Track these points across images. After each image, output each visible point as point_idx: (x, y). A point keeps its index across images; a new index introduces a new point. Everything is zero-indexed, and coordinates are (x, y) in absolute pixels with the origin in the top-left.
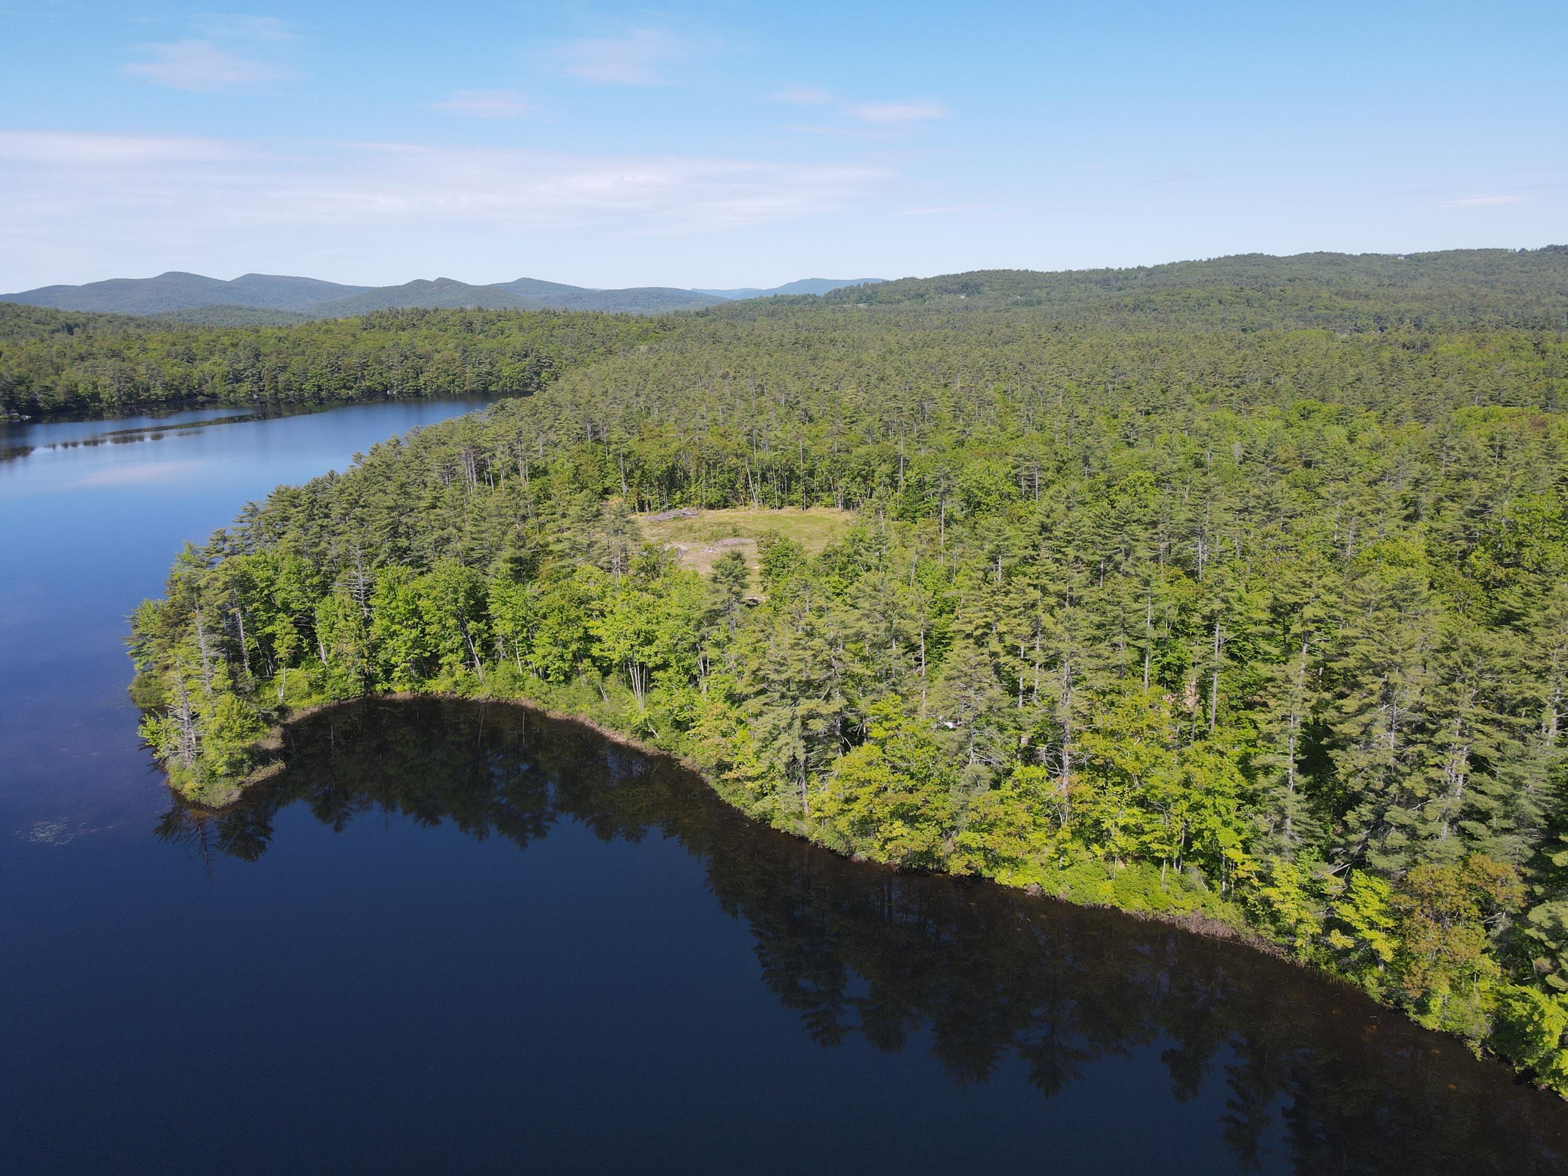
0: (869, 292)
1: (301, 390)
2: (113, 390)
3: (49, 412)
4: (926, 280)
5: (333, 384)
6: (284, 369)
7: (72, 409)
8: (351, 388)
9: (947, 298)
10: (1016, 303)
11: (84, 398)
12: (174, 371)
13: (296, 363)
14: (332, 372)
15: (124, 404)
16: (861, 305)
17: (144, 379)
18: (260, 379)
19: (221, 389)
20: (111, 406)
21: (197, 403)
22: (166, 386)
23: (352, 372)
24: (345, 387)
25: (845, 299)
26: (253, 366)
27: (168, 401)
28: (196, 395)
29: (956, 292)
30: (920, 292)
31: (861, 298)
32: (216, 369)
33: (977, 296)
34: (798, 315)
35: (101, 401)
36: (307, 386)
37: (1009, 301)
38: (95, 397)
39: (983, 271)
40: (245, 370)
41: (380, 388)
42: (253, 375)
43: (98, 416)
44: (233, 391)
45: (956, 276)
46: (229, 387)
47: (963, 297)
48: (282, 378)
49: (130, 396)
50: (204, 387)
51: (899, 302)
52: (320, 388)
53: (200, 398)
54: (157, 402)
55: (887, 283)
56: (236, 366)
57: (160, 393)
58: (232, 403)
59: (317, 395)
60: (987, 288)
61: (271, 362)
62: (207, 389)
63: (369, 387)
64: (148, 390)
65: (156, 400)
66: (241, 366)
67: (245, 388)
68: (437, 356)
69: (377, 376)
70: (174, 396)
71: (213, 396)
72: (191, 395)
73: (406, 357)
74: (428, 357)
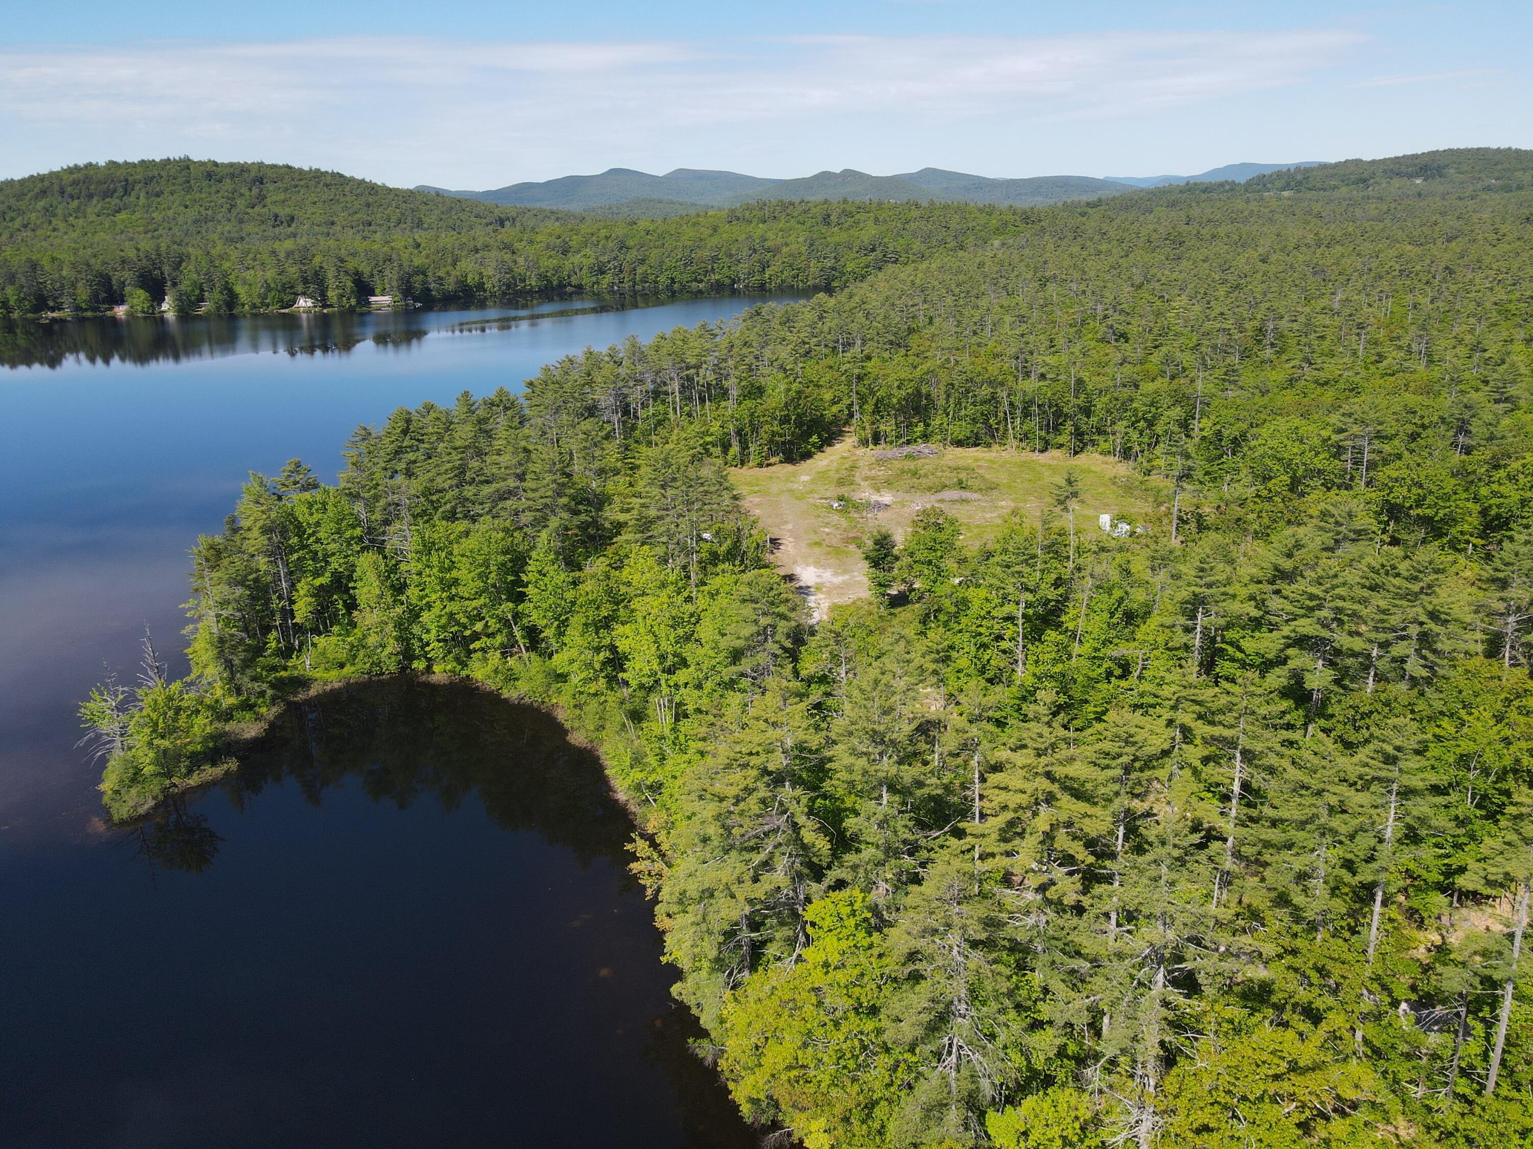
0: (1299, 177)
1: (656, 282)
2: (495, 280)
3: (440, 300)
4: (1373, 162)
5: (686, 277)
6: (642, 261)
7: (459, 298)
8: (701, 281)
9: (1397, 182)
10: (1488, 189)
11: (471, 288)
12: (548, 263)
13: (654, 256)
14: (685, 265)
15: (504, 294)
16: (1286, 194)
17: (522, 270)
18: (621, 271)
19: (587, 280)
20: (493, 295)
21: (565, 293)
22: (542, 277)
23: (703, 265)
24: (696, 280)
25: (1269, 186)
26: (615, 259)
27: (540, 291)
28: (565, 286)
29: (1410, 176)
30: (1364, 176)
31: (1288, 184)
32: (584, 261)
33: (1438, 179)
34: (1203, 205)
35: (485, 291)
36: (662, 279)
37: (1479, 186)
38: (481, 286)
39: (1450, 150)
40: (609, 262)
41: (727, 281)
42: (615, 268)
43: (482, 305)
44: (597, 283)
45: (1415, 157)
46: (594, 279)
47: (1418, 181)
48: (639, 271)
49: (508, 286)
50: (573, 279)
51: (1334, 188)
52: (673, 280)
53: (569, 289)
54: (531, 292)
55: (1323, 167)
56: (601, 259)
57: (534, 284)
58: (594, 294)
59: (669, 288)
60: (1452, 171)
61: (632, 255)
62: (574, 280)
63: (717, 281)
64: (524, 281)
65: (531, 290)
66: (604, 259)
67: (607, 279)
68: (785, 250)
69: (726, 270)
70: (546, 287)
71: (580, 287)
72: (561, 286)
73: (755, 251)
74: (775, 251)
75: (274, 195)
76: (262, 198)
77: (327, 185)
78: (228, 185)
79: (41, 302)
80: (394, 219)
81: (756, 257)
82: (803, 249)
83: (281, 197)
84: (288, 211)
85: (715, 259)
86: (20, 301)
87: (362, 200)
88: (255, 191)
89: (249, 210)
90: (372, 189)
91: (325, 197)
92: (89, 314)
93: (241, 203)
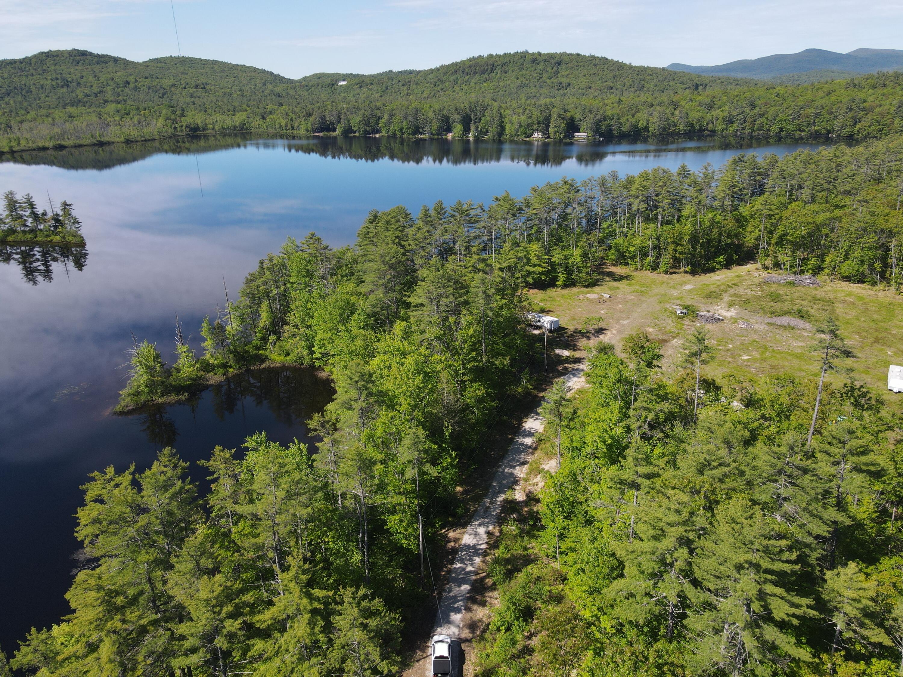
1: (768, 130)
2: (656, 126)
3: (617, 137)
5: (792, 127)
6: (762, 116)
7: (630, 136)
8: (803, 131)
11: (639, 130)
12: (696, 115)
13: (772, 112)
14: (794, 119)
15: (661, 134)
17: (676, 119)
18: (745, 122)
19: (719, 127)
20: (653, 135)
21: (703, 135)
22: (688, 124)
23: (807, 119)
24: (800, 130)
26: (742, 113)
27: (685, 133)
28: (703, 131)
32: (721, 114)
35: (649, 132)
36: (774, 128)
38: (646, 129)
40: (738, 115)
41: (824, 131)
42: (741, 119)
43: (645, 140)
44: (726, 129)
46: (725, 127)
48: (758, 122)
49: (664, 129)
50: (710, 126)
52: (782, 130)
53: (706, 133)
54: (678, 134)
56: (733, 113)
57: (681, 128)
59: (778, 135)
63: (816, 131)
64: (676, 126)
65: (679, 132)
66: (735, 113)
67: (733, 128)
68: (877, 110)
69: (824, 123)
70: (690, 130)
71: (713, 132)
72: (701, 130)
73: (851, 110)
74: (867, 111)
75: (564, 70)
76: (557, 73)
77: (595, 65)
78: (541, 66)
79: (417, 130)
80: (627, 85)
81: (851, 114)
82: (893, 109)
83: (568, 72)
84: (568, 80)
85: (817, 115)
86: (408, 129)
87: (612, 74)
88: (555, 69)
89: (548, 81)
90: (620, 66)
91: (592, 72)
92: (436, 137)
93: (545, 76)
